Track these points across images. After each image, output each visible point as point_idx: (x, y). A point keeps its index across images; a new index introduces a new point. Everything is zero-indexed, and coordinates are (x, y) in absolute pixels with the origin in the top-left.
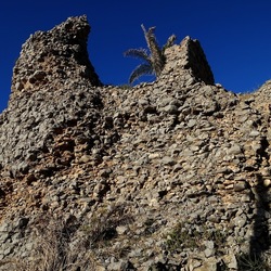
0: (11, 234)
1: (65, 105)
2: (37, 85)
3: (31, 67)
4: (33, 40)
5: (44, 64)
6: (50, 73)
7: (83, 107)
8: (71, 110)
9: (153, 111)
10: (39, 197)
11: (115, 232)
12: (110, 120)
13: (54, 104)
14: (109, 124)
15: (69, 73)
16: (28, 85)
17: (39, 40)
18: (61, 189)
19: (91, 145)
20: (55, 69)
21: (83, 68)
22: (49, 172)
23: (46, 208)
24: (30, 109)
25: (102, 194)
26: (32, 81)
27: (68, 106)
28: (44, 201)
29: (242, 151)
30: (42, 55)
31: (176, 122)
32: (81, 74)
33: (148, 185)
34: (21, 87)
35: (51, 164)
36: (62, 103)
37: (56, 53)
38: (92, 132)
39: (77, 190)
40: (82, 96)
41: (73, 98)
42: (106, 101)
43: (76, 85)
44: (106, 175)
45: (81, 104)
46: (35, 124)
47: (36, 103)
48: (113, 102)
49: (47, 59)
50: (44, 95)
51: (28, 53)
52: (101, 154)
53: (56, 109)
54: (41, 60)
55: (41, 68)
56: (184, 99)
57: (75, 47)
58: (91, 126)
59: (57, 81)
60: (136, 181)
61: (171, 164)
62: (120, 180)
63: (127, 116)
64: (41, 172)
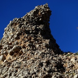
1: (35, 71)
2: (15, 56)
3: (11, 44)
4: (12, 25)
5: (19, 41)
6: (24, 47)
7: (49, 72)
8: (40, 75)
13: (28, 70)
15: (37, 46)
16: (9, 56)
17: (16, 24)
20: (27, 44)
21: (47, 41)
24: (10, 75)
26: (12, 54)
27: (38, 71)
30: (18, 35)
32: (47, 46)
36: (33, 69)
37: (28, 32)
40: (48, 63)
41: (41, 65)
42: (67, 65)
43: (43, 55)
45: (47, 69)
47: (15, 70)
48: (73, 66)
49: (22, 37)
50: (20, 63)
51: (9, 34)
53: (29, 73)
54: (18, 38)
55: (17, 43)
57: (41, 27)
59: (29, 52)
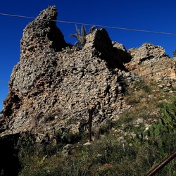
0: (23, 117)
2: (31, 52)
3: (28, 43)
4: (28, 28)
5: (33, 42)
6: (36, 47)
7: (48, 68)
8: (43, 69)
9: (75, 69)
10: (32, 104)
11: (54, 118)
12: (59, 73)
13: (37, 65)
14: (59, 74)
15: (44, 46)
16: (27, 52)
17: (31, 28)
18: (40, 101)
19: (51, 84)
20: (38, 45)
21: (51, 42)
22: (35, 94)
23: (34, 108)
24: (28, 66)
25: (54, 103)
26: (29, 50)
27: (42, 67)
28: (34, 105)
29: (100, 90)
30: (32, 38)
31: (83, 75)
32: (50, 47)
33: (69, 101)
34: (24, 52)
35: (36, 91)
37: (38, 35)
38: (51, 78)
39: (45, 102)
40: (48, 61)
42: (59, 62)
44: (56, 96)
45: (47, 66)
46: (30, 74)
47: (30, 63)
48: (62, 63)
49: (34, 40)
50: (33, 59)
51: (26, 36)
52: (54, 87)
53: (37, 67)
54: (32, 40)
55: (32, 44)
56: (87, 65)
58: (51, 75)
59: (39, 51)
60: (65, 99)
61: (77, 94)
62: (61, 98)
63: (66, 71)
64: (33, 94)
